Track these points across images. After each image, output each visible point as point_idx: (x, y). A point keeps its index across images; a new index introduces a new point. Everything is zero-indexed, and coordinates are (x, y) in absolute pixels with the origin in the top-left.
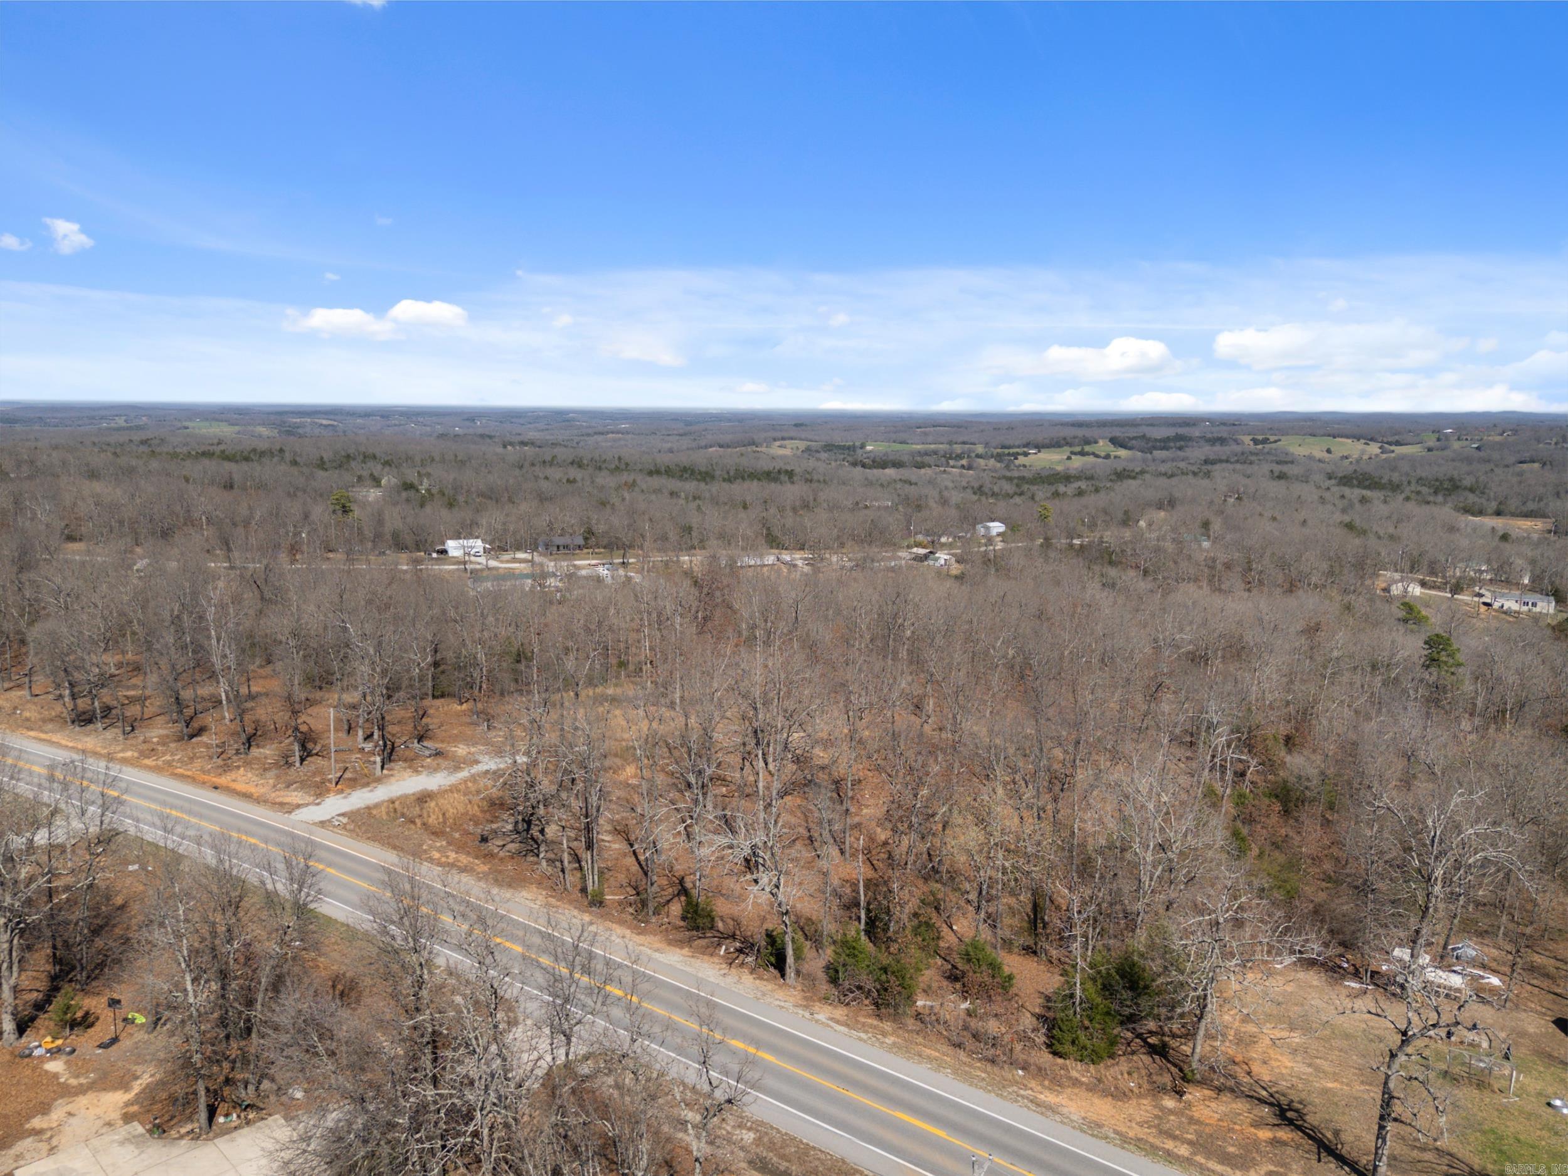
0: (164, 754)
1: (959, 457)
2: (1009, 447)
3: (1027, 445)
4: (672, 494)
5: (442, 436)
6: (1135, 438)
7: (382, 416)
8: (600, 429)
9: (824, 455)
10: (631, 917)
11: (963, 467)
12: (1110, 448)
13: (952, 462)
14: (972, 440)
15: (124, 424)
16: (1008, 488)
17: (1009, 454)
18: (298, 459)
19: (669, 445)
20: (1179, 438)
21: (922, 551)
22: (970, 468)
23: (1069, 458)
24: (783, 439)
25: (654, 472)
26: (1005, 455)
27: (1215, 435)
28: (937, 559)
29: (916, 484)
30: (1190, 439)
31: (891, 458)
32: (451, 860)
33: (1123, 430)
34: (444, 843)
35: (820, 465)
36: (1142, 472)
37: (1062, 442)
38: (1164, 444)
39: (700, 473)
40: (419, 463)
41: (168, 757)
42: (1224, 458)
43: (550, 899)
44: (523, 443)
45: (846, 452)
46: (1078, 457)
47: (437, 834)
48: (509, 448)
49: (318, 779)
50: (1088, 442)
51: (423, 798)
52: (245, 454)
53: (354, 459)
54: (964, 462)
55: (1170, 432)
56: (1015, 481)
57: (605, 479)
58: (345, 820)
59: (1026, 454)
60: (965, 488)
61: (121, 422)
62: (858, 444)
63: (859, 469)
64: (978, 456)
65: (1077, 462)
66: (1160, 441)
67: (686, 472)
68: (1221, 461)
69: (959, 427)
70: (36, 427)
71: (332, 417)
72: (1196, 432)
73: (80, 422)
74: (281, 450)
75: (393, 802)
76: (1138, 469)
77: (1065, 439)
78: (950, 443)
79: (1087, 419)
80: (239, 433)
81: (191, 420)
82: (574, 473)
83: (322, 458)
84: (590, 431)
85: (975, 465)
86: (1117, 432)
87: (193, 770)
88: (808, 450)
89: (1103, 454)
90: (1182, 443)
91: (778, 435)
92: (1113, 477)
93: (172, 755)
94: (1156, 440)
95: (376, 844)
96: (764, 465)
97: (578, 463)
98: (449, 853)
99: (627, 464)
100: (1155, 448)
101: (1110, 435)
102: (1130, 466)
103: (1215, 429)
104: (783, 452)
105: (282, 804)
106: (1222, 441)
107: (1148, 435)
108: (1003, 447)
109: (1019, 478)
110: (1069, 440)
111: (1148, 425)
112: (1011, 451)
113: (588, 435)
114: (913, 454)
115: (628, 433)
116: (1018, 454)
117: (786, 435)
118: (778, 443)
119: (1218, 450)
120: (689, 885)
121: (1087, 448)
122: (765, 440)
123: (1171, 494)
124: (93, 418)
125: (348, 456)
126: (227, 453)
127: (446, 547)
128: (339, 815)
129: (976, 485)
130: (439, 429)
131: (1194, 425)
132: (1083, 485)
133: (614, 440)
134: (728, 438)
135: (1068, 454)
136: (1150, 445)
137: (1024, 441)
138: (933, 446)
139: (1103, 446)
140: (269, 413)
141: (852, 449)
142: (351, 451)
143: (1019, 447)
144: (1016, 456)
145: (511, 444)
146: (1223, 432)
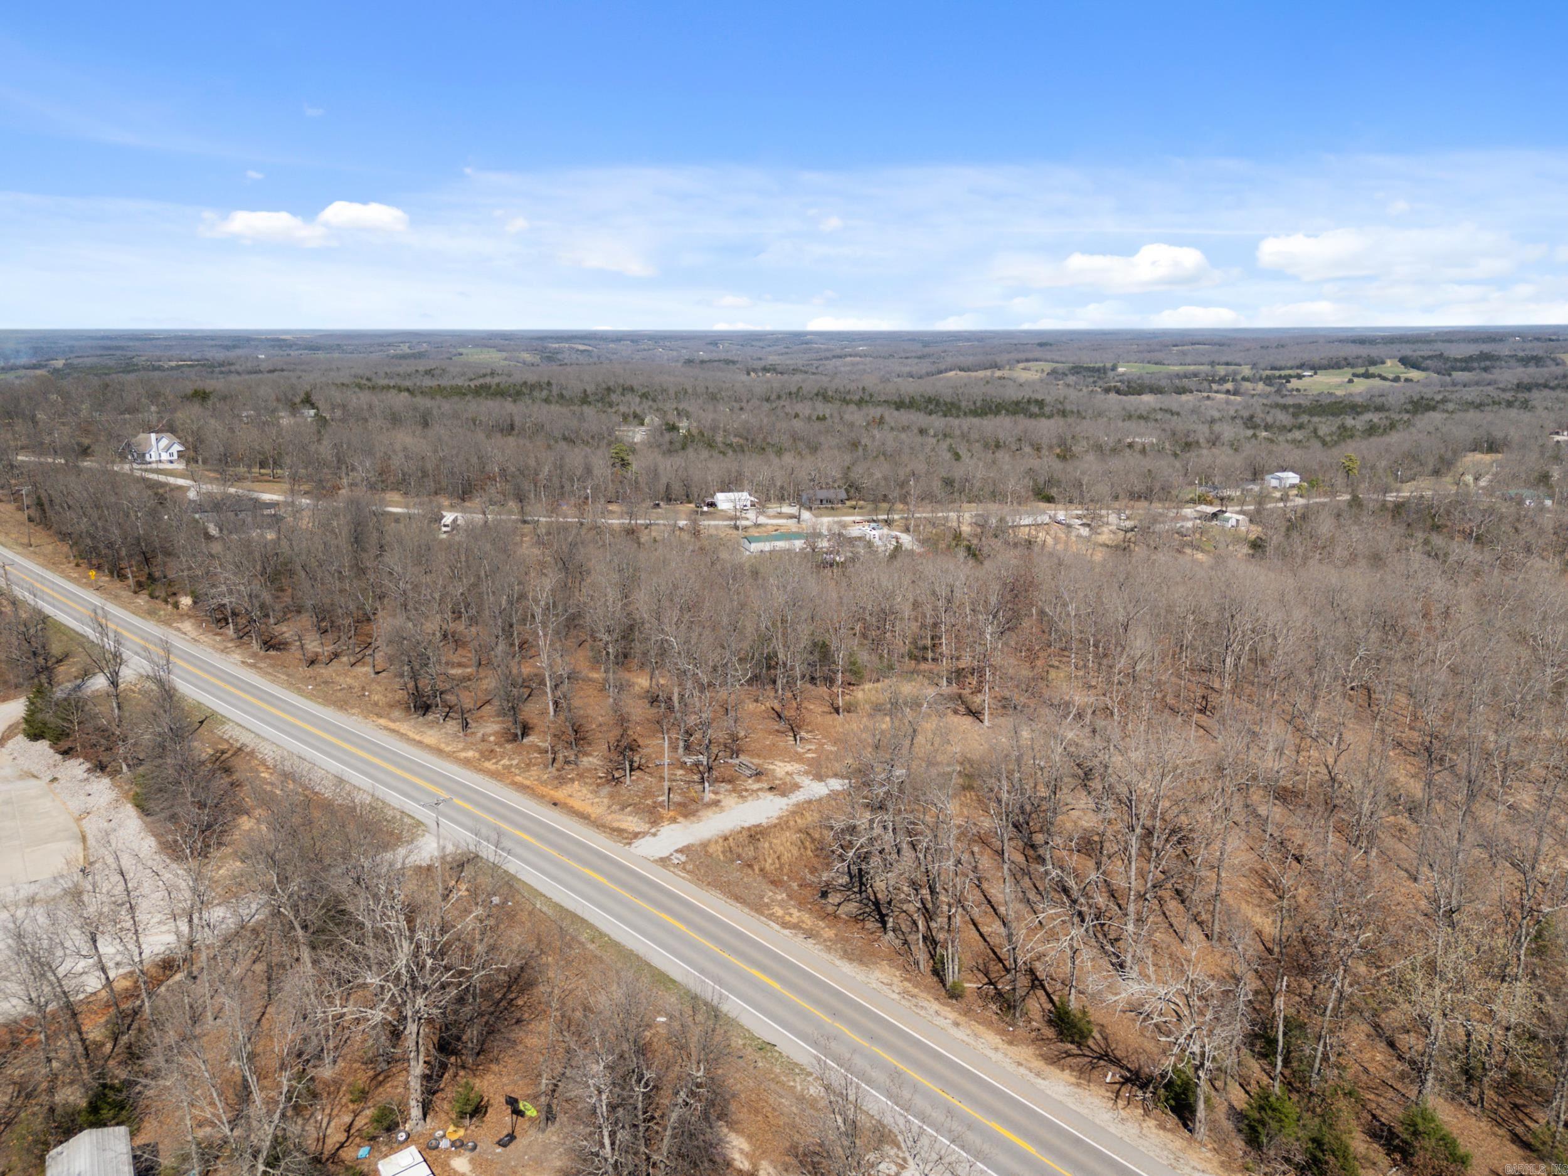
0: (503, 757)
1: (1223, 380)
2: (1280, 369)
3: (1301, 366)
4: (922, 432)
5: (689, 362)
6: (1430, 357)
7: (632, 341)
8: (838, 352)
9: (1071, 379)
10: (995, 1017)
11: (1228, 392)
12: (1400, 369)
13: (1215, 386)
14: (1237, 361)
15: (408, 351)
16: (1283, 418)
17: (1280, 377)
18: (564, 392)
19: (908, 369)
20: (1484, 356)
21: (1210, 510)
22: (1236, 393)
23: (1350, 381)
24: (1027, 360)
25: (899, 405)
26: (1275, 377)
27: (1529, 353)
28: (1227, 520)
29: (1178, 414)
30: (1498, 358)
31: (1147, 382)
32: (794, 920)
33: (1415, 346)
34: (784, 895)
35: (1073, 393)
36: (1444, 401)
37: (1343, 363)
38: (1466, 364)
39: (946, 404)
40: (673, 396)
41: (505, 762)
42: (1542, 381)
43: (906, 984)
44: (765, 369)
45: (1096, 375)
46: (1362, 380)
47: (775, 883)
48: (752, 374)
49: (649, 802)
50: (1373, 363)
51: (755, 834)
52: (518, 388)
53: (614, 392)
54: (1229, 386)
55: (1472, 350)
56: (1291, 410)
57: (854, 415)
58: (683, 858)
59: (1300, 377)
60: (1234, 418)
61: (405, 349)
62: (1109, 365)
63: (1113, 396)
64: (1244, 379)
65: (1361, 386)
66: (1461, 360)
67: (932, 404)
68: (1538, 386)
69: (1221, 345)
70: (336, 355)
71: (586, 342)
72: (1504, 350)
73: (372, 349)
74: (549, 384)
75: (726, 839)
76: (1439, 397)
77: (1346, 359)
78: (1212, 364)
79: (1368, 333)
80: (505, 359)
81: (464, 346)
82: (822, 408)
83: (585, 391)
84: (828, 354)
85: (1242, 390)
86: (1407, 351)
87: (529, 778)
88: (1054, 372)
89: (1391, 376)
90: (1488, 363)
91: (1022, 356)
92: (1409, 407)
93: (510, 759)
94: (1456, 360)
95: (718, 894)
96: (1012, 394)
97: (823, 396)
98: (792, 910)
99: (871, 396)
100: (1454, 369)
101: (1400, 355)
102: (1428, 393)
103: (1529, 345)
104: (1029, 375)
105: (620, 831)
106: (1537, 360)
107: (1446, 354)
108: (1273, 368)
109: (1294, 406)
110: (1351, 360)
111: (1443, 341)
112: (1283, 373)
113: (827, 359)
114: (1170, 377)
115: (866, 356)
116: (1291, 376)
117: (1030, 356)
118: (1021, 365)
119: (1531, 373)
120: (1041, 975)
121: (1372, 370)
122: (1008, 362)
123: (1489, 434)
124: (382, 345)
125: (609, 389)
126: (502, 386)
127: (714, 500)
128: (677, 851)
129: (1246, 414)
130: (686, 354)
131: (1501, 340)
132: (1375, 417)
133: (853, 364)
134: (970, 360)
135: (1350, 376)
136: (1447, 365)
137: (1298, 362)
138: (1192, 368)
139: (1391, 367)
140: (532, 339)
141: (1100, 372)
142: (611, 384)
143: (1291, 368)
144: (1288, 379)
145: (754, 370)
146: (1538, 350)
